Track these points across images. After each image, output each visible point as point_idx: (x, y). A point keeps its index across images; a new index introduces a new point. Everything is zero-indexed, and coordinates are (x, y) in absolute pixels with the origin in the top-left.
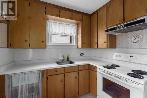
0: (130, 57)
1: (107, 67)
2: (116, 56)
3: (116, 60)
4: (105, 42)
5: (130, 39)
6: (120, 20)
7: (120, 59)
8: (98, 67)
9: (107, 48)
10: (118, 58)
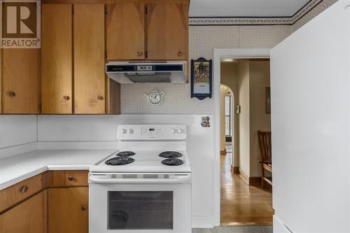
0: (150, 130)
1: (115, 161)
2: (125, 131)
3: (123, 141)
4: (101, 98)
5: (148, 97)
6: (138, 53)
7: (132, 137)
8: (92, 168)
9: (106, 113)
10: (128, 136)
